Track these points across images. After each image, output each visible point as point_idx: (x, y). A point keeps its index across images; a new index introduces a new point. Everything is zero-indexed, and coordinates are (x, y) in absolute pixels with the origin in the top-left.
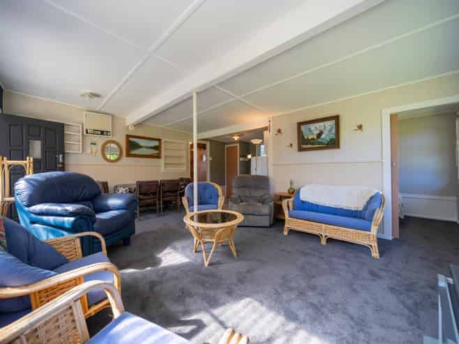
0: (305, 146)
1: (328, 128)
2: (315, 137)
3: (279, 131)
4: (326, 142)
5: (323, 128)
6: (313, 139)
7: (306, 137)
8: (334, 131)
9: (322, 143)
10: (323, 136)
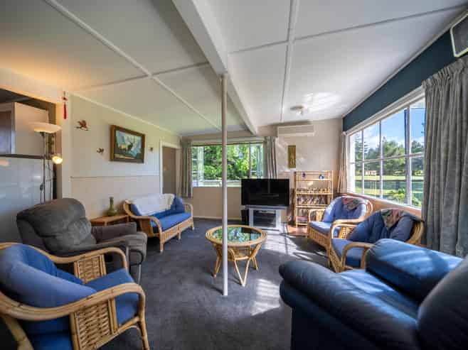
0: (117, 156)
1: (136, 142)
2: (127, 148)
3: (83, 124)
4: (134, 156)
5: (132, 141)
6: (125, 149)
7: (119, 145)
8: (140, 147)
9: (131, 156)
10: (132, 149)
